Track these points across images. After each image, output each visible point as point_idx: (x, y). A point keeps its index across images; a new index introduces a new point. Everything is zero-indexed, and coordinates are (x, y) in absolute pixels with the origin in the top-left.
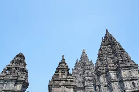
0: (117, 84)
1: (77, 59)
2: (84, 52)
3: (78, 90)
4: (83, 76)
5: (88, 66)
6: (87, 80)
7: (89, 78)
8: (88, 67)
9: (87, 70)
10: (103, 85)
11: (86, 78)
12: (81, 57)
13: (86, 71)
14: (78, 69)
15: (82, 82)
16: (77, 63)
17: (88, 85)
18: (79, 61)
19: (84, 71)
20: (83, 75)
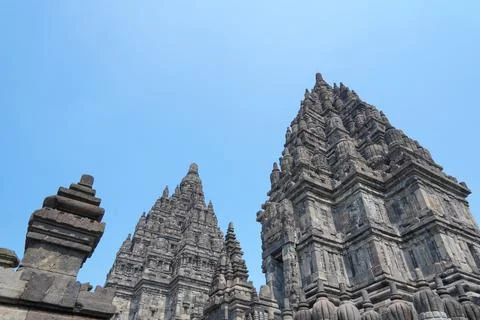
0: (394, 244)
1: (167, 189)
2: (193, 172)
3: (150, 292)
4: (176, 243)
5: (202, 214)
6: (190, 258)
7: (200, 251)
8: (203, 218)
9: (195, 225)
10: (322, 244)
11: (190, 250)
12: (182, 185)
13: (194, 227)
14: (161, 220)
15: (171, 265)
16: (161, 200)
17: (193, 277)
18: (170, 195)
19: (184, 230)
20: (178, 240)
